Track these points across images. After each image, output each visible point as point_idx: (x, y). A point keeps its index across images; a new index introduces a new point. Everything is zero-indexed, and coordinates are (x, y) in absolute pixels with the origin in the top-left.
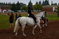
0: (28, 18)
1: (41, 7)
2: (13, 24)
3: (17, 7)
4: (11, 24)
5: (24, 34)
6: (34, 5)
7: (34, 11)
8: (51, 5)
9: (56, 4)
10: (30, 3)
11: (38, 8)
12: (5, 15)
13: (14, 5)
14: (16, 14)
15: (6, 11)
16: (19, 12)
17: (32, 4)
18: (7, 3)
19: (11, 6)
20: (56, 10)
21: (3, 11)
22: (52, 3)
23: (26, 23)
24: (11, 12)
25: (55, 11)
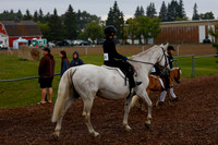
0: (104, 68)
1: (156, 28)
2: (51, 89)
3: (65, 28)
4: (44, 90)
5: (91, 130)
6: (129, 21)
7: (130, 41)
8: (194, 19)
9: (210, 16)
10: (115, 14)
11: (142, 32)
12: (20, 55)
13: (54, 18)
14: (63, 53)
15: (25, 40)
16: (72, 45)
17: (122, 15)
18: (28, 12)
19: (45, 25)
20: (210, 38)
21: (16, 43)
22: (195, 11)
23: (96, 89)
24: (45, 45)
25: (206, 42)
